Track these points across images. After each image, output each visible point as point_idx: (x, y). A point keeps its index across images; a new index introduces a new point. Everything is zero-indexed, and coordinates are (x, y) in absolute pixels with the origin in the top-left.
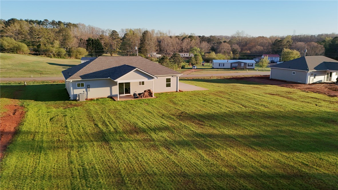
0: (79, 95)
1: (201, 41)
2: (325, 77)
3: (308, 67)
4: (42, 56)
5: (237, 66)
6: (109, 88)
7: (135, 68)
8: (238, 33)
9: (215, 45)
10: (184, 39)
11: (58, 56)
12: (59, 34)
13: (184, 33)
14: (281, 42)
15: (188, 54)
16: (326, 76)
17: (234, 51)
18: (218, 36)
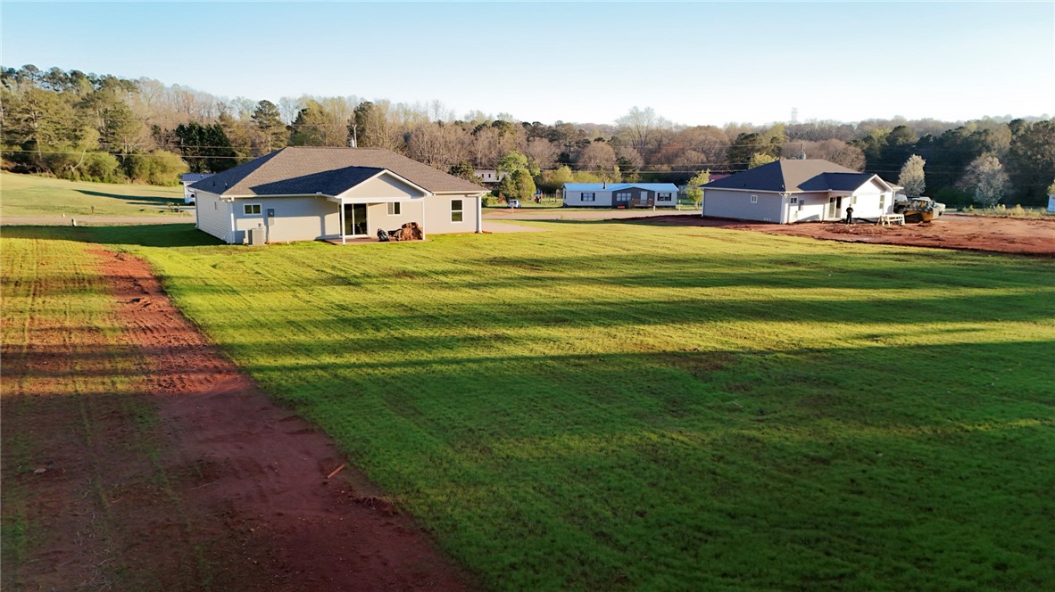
0: (250, 232)
1: (532, 138)
2: (824, 209)
3: (783, 183)
4: (43, 174)
5: (629, 199)
6: (317, 219)
7: (381, 170)
8: (635, 115)
9: (572, 149)
10: (479, 129)
11: (92, 175)
12: (85, 110)
13: (478, 112)
14: (752, 139)
15: (493, 174)
16: (828, 205)
17: (625, 167)
18: (579, 126)
